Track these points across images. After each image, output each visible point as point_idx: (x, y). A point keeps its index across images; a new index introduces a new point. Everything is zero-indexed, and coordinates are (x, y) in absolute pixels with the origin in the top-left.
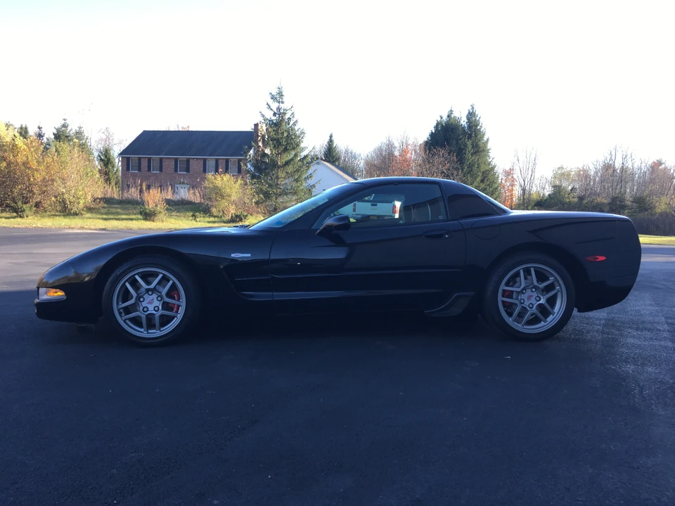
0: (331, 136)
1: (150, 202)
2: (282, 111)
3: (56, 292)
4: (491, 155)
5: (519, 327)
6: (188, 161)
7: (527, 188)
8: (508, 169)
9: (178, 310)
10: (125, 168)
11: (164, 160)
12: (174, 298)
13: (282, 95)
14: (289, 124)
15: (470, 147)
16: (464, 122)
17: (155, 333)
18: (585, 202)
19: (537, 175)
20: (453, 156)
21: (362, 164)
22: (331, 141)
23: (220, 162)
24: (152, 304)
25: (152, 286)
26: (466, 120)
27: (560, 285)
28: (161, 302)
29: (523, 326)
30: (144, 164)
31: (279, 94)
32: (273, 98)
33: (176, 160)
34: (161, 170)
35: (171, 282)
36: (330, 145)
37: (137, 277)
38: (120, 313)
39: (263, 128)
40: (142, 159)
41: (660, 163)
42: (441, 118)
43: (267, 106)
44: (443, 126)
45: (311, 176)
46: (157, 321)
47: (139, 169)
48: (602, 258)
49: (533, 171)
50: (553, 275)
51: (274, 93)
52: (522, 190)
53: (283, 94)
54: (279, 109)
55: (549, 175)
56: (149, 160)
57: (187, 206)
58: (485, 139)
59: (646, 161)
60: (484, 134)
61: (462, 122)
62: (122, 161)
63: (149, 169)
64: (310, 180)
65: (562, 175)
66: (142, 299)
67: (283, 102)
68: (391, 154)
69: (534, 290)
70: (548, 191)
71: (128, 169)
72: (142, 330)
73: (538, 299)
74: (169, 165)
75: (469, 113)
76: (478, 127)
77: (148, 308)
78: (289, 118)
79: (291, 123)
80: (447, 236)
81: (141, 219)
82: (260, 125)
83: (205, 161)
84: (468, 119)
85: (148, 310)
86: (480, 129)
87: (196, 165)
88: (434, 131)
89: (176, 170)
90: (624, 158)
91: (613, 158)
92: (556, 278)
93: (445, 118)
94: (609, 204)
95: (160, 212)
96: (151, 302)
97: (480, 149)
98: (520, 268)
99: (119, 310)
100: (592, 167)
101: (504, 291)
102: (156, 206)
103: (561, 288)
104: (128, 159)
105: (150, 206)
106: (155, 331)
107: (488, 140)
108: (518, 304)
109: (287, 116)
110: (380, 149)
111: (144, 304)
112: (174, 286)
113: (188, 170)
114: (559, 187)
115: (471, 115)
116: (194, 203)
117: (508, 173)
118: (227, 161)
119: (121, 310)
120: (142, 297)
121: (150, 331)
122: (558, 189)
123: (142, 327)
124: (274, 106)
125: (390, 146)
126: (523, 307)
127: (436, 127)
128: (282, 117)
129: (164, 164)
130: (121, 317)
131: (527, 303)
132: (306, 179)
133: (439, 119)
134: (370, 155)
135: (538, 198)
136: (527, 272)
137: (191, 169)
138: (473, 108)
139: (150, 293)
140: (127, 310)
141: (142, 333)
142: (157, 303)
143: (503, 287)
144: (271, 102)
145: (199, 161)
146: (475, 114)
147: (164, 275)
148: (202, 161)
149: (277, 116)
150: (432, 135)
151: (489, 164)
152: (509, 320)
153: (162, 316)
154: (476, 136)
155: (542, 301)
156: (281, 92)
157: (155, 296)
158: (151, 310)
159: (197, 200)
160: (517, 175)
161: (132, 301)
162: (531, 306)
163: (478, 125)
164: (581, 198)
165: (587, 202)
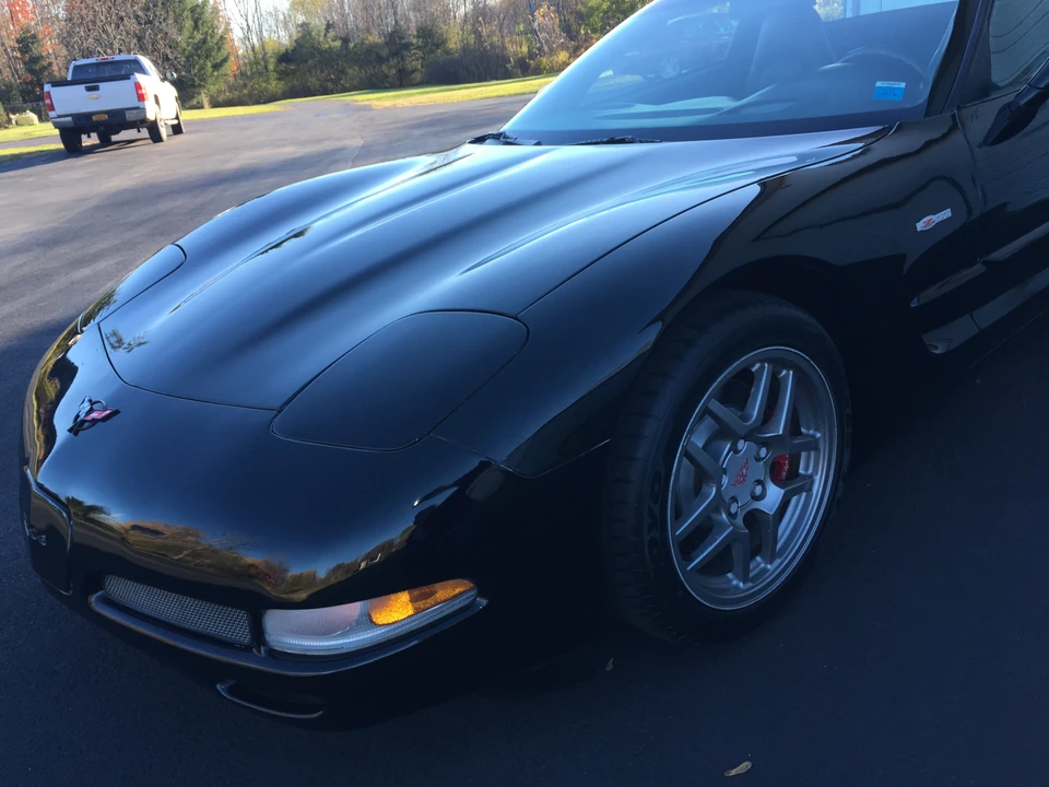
18: (351, 45)
94: (386, 44)
114: (305, 24)
122: (305, 29)
142: (756, 470)
164: (345, 41)
165: (355, 46)
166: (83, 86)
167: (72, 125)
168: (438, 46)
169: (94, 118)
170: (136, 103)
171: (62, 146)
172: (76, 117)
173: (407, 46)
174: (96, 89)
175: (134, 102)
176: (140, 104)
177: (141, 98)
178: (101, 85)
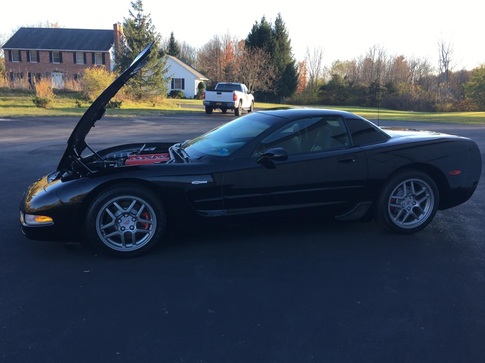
0: (172, 34)
1: (41, 92)
2: (142, 17)
3: (44, 218)
4: (292, 52)
5: (400, 224)
6: (61, 53)
7: (315, 75)
8: (301, 62)
9: (149, 228)
10: (8, 59)
11: (40, 53)
12: (145, 218)
13: (141, 5)
14: (148, 28)
15: (278, 46)
16: (273, 27)
17: (131, 247)
18: (353, 86)
19: (322, 67)
20: (268, 53)
21: (196, 57)
22: (172, 38)
23: (87, 55)
24: (128, 225)
25: (128, 210)
26: (275, 25)
27: (430, 193)
28: (136, 222)
29: (403, 223)
30: (24, 55)
31: (139, 3)
32: (134, 6)
33: (51, 53)
34: (38, 60)
35: (143, 207)
36: (172, 41)
37: (115, 203)
38: (102, 233)
39: (121, 28)
40: (22, 52)
41: (402, 58)
42: (257, 23)
43: (129, 13)
44: (258, 29)
45: (166, 71)
46: (133, 238)
47: (20, 60)
48: (458, 172)
49: (319, 64)
50: (425, 186)
51: (135, 2)
52: (311, 77)
53: (142, 3)
54: (139, 15)
55: (330, 67)
56: (28, 52)
57: (70, 94)
58: (288, 40)
59: (394, 57)
60: (288, 36)
61: (272, 27)
62: (5, 53)
63: (28, 60)
64: (166, 73)
65: (338, 66)
66: (119, 221)
67: (142, 10)
68: (217, 50)
69: (412, 197)
70: (328, 78)
71: (10, 60)
72: (121, 245)
73: (414, 203)
74: (44, 56)
75: (277, 20)
76: (284, 31)
77: (125, 228)
78: (148, 23)
79: (149, 27)
80: (354, 161)
81: (35, 107)
82: (118, 25)
83: (74, 53)
84: (276, 24)
85: (125, 229)
86: (284, 32)
87: (67, 57)
88: (251, 33)
89: (51, 61)
90: (380, 54)
91: (373, 54)
92: (427, 188)
93: (259, 22)
94: (369, 87)
95: (50, 101)
96: (127, 223)
97: (285, 48)
98: (404, 183)
99: (101, 231)
100: (357, 60)
101: (392, 199)
102: (46, 95)
103: (430, 195)
104: (10, 51)
105: (41, 95)
106: (131, 245)
107: (290, 41)
108: (402, 208)
109: (146, 22)
110: (210, 45)
111: (122, 224)
112: (146, 210)
113: (61, 60)
114: (336, 75)
115: (278, 21)
116: (76, 92)
117: (302, 65)
118: (93, 54)
119: (103, 231)
120: (120, 219)
121: (128, 245)
122: (335, 77)
123: (120, 242)
124: (135, 13)
125: (217, 43)
126: (404, 210)
127: (253, 31)
128: (142, 23)
129: (40, 56)
130: (103, 236)
131: (406, 207)
132: (163, 72)
133: (255, 24)
134: (202, 50)
135: (322, 83)
136: (408, 184)
137: (63, 60)
138: (280, 16)
139: (126, 215)
140: (108, 231)
141: (121, 247)
142: (132, 223)
143: (392, 197)
144: (132, 9)
145: (70, 53)
146: (281, 20)
147: (137, 201)
148: (72, 54)
149: (138, 21)
150: (250, 36)
151: (291, 59)
152: (395, 219)
153: (137, 233)
154: (282, 38)
155: (417, 205)
156: (141, 2)
157: (130, 217)
158: (128, 229)
159: (77, 88)
160: (308, 66)
161: (112, 223)
162: (409, 209)
163: (284, 29)
164: (351, 84)
165: (354, 87)
166: (216, 92)
167: (209, 105)
168: (393, 91)
169: (217, 104)
170: (232, 101)
171: (205, 111)
172: (211, 102)
173: (378, 90)
174: (220, 94)
175: (231, 100)
176: (233, 102)
177: (235, 99)
178: (222, 93)
